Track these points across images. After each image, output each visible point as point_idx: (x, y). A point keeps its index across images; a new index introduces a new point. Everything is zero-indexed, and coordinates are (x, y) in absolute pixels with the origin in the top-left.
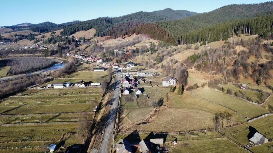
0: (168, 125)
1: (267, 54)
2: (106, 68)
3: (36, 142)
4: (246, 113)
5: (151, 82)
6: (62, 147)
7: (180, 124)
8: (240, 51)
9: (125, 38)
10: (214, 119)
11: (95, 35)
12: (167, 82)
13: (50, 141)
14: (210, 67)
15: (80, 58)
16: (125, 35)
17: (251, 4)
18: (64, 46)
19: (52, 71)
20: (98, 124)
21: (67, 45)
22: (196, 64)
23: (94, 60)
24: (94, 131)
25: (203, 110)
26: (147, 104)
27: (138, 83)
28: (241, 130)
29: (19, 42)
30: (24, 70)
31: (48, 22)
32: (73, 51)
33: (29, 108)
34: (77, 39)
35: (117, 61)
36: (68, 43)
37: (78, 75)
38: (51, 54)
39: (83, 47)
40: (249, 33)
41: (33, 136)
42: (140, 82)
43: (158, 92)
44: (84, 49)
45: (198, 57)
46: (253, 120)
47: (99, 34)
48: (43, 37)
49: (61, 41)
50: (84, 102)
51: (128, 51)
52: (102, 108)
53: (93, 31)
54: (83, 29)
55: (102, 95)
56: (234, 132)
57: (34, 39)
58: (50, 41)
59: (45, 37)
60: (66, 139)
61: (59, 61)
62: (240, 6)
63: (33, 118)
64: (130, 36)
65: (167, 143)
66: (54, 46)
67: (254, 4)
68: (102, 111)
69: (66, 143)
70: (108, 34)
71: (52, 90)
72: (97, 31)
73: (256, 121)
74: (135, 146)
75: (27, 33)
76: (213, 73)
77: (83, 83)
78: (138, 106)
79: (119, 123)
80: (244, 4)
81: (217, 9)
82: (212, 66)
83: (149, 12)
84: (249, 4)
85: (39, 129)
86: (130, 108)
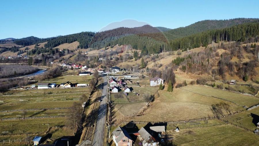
0: (165, 116)
1: (248, 55)
2: (91, 73)
3: (18, 136)
4: (243, 103)
5: (138, 83)
6: (49, 140)
7: (177, 115)
8: (222, 53)
9: (108, 48)
10: (211, 110)
11: (78, 47)
12: (155, 82)
13: (34, 134)
14: (195, 68)
15: (65, 65)
16: (108, 46)
17: (222, 20)
18: (48, 56)
19: (36, 75)
20: (89, 117)
21: (51, 55)
22: (181, 66)
23: (78, 67)
24: (84, 124)
25: (198, 103)
26: (137, 100)
27: (125, 84)
28: (243, 117)
29: (2, 54)
30: (6, 75)
31: (32, 37)
32: (57, 60)
33: (11, 105)
34: (61, 51)
35: (102, 67)
36: (52, 54)
37: (63, 78)
38: (35, 63)
39: (67, 56)
40: (226, 40)
41: (14, 130)
42: (127, 83)
43: (147, 90)
44: (69, 58)
45: (182, 60)
46: (252, 108)
47: (82, 46)
48: (27, 49)
49: (46, 52)
50: (72, 99)
51: (112, 59)
52: (92, 104)
53: (76, 44)
54: (67, 42)
55: (90, 93)
56: (237, 119)
57: (18, 50)
58: (34, 52)
59: (29, 49)
60: (53, 132)
61: (43, 69)
62: (212, 21)
63: (14, 114)
64: (113, 47)
65: (168, 131)
66: (38, 56)
67: (224, 20)
68: (91, 107)
69: (52, 136)
70: (91, 46)
71: (36, 91)
72: (80, 43)
73: (255, 109)
74: (134, 134)
75: (12, 45)
76: (198, 73)
77: (69, 84)
78: (129, 102)
79: (111, 116)
80: (216, 20)
81: (192, 25)
82: (197, 67)
83: (129, 28)
84: (221, 20)
85: (21, 124)
86: (122, 104)
